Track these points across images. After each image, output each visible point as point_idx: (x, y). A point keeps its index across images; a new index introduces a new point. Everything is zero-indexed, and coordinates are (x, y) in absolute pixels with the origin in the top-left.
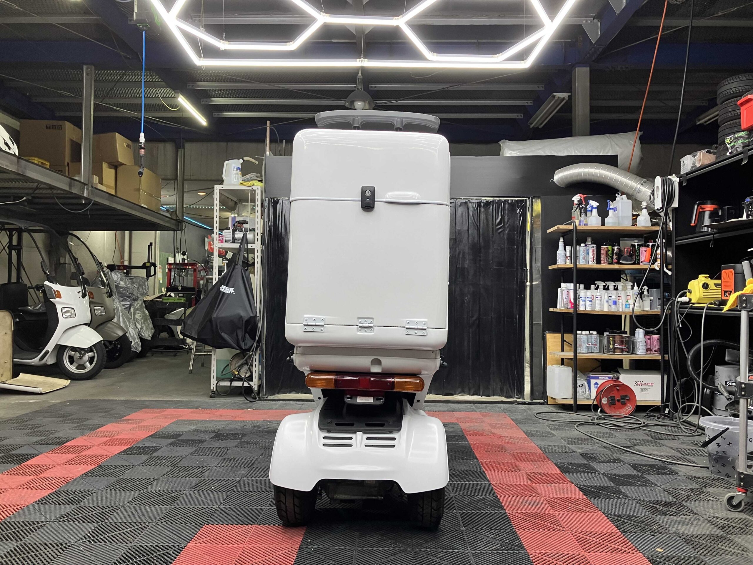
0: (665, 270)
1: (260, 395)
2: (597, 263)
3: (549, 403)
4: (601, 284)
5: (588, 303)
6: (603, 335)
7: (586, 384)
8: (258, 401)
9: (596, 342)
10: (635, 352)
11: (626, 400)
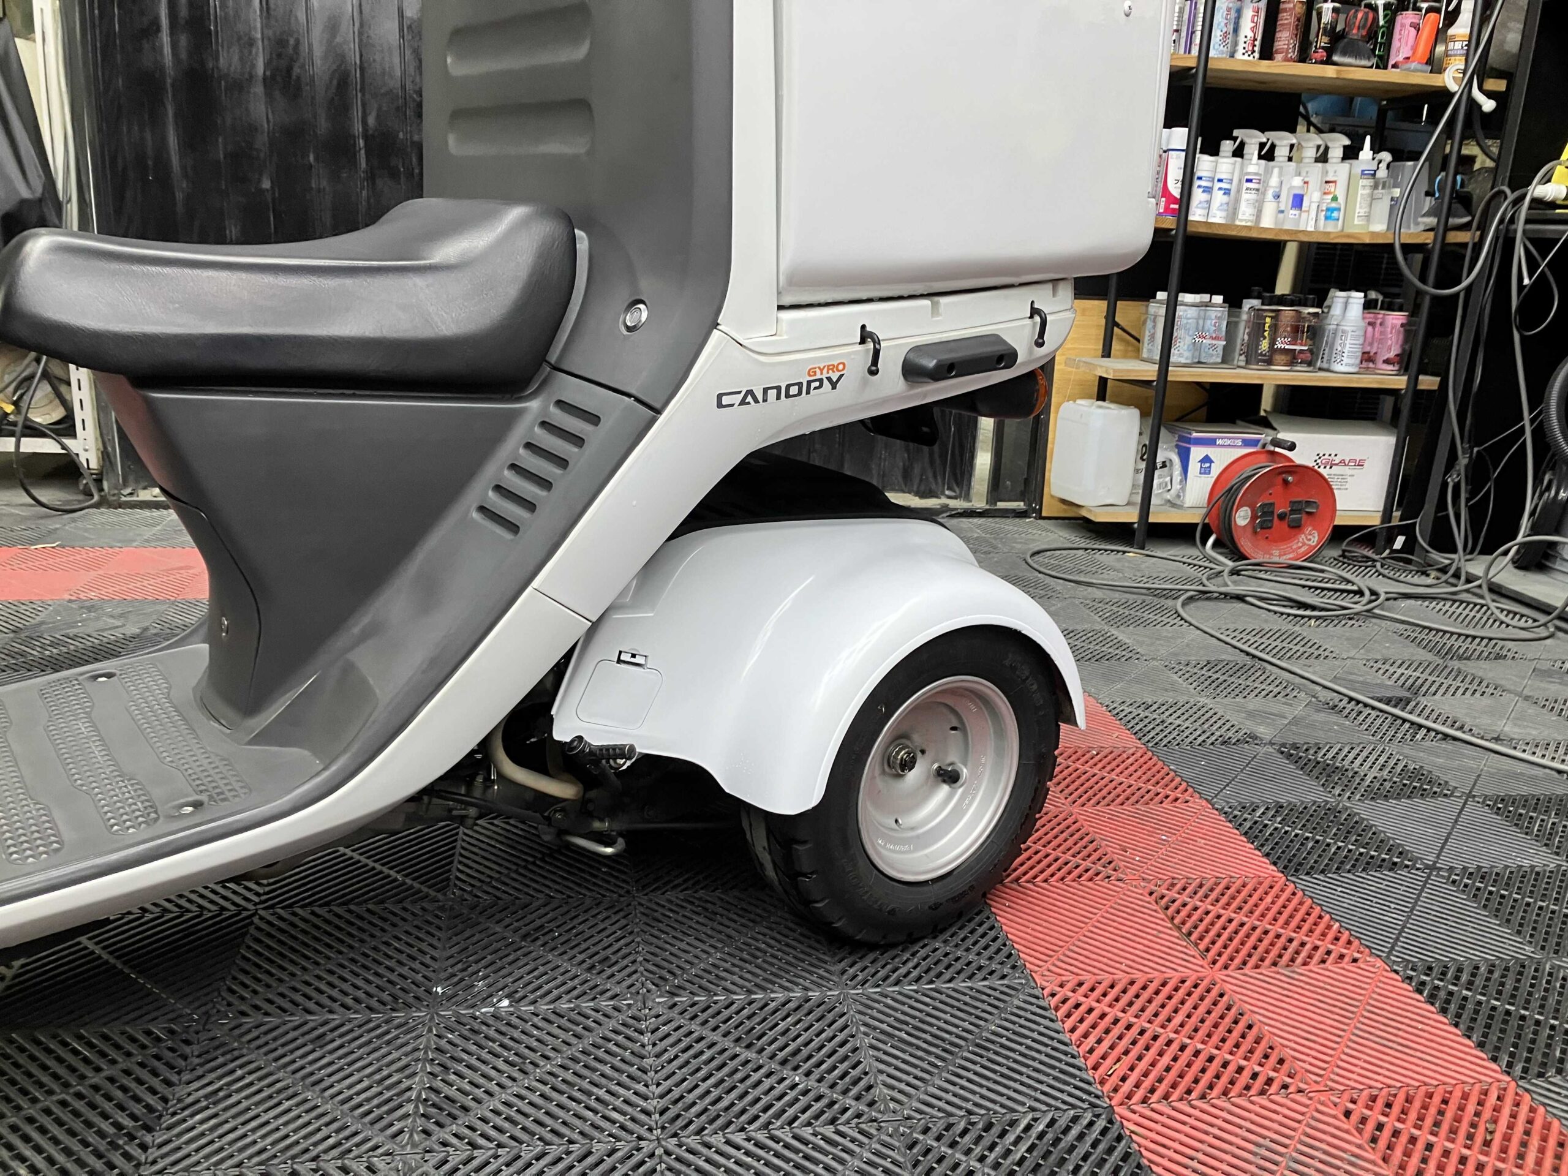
0: (1476, 92)
1: (105, 485)
2: (1261, 58)
3: (1044, 514)
4: (1253, 138)
5: (1219, 198)
6: (1240, 307)
7: (1176, 460)
8: (97, 506)
9: (1219, 329)
10: (1325, 365)
11: (1304, 516)
